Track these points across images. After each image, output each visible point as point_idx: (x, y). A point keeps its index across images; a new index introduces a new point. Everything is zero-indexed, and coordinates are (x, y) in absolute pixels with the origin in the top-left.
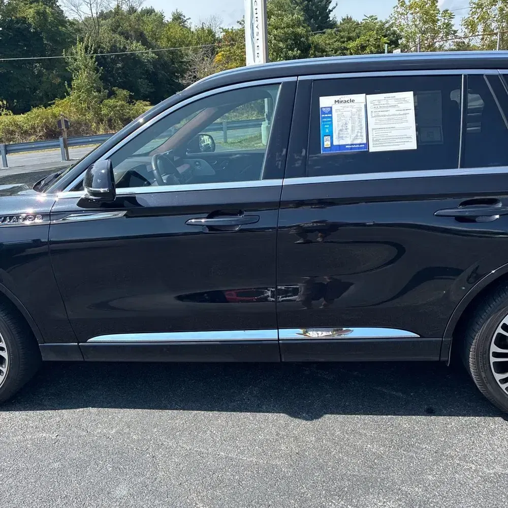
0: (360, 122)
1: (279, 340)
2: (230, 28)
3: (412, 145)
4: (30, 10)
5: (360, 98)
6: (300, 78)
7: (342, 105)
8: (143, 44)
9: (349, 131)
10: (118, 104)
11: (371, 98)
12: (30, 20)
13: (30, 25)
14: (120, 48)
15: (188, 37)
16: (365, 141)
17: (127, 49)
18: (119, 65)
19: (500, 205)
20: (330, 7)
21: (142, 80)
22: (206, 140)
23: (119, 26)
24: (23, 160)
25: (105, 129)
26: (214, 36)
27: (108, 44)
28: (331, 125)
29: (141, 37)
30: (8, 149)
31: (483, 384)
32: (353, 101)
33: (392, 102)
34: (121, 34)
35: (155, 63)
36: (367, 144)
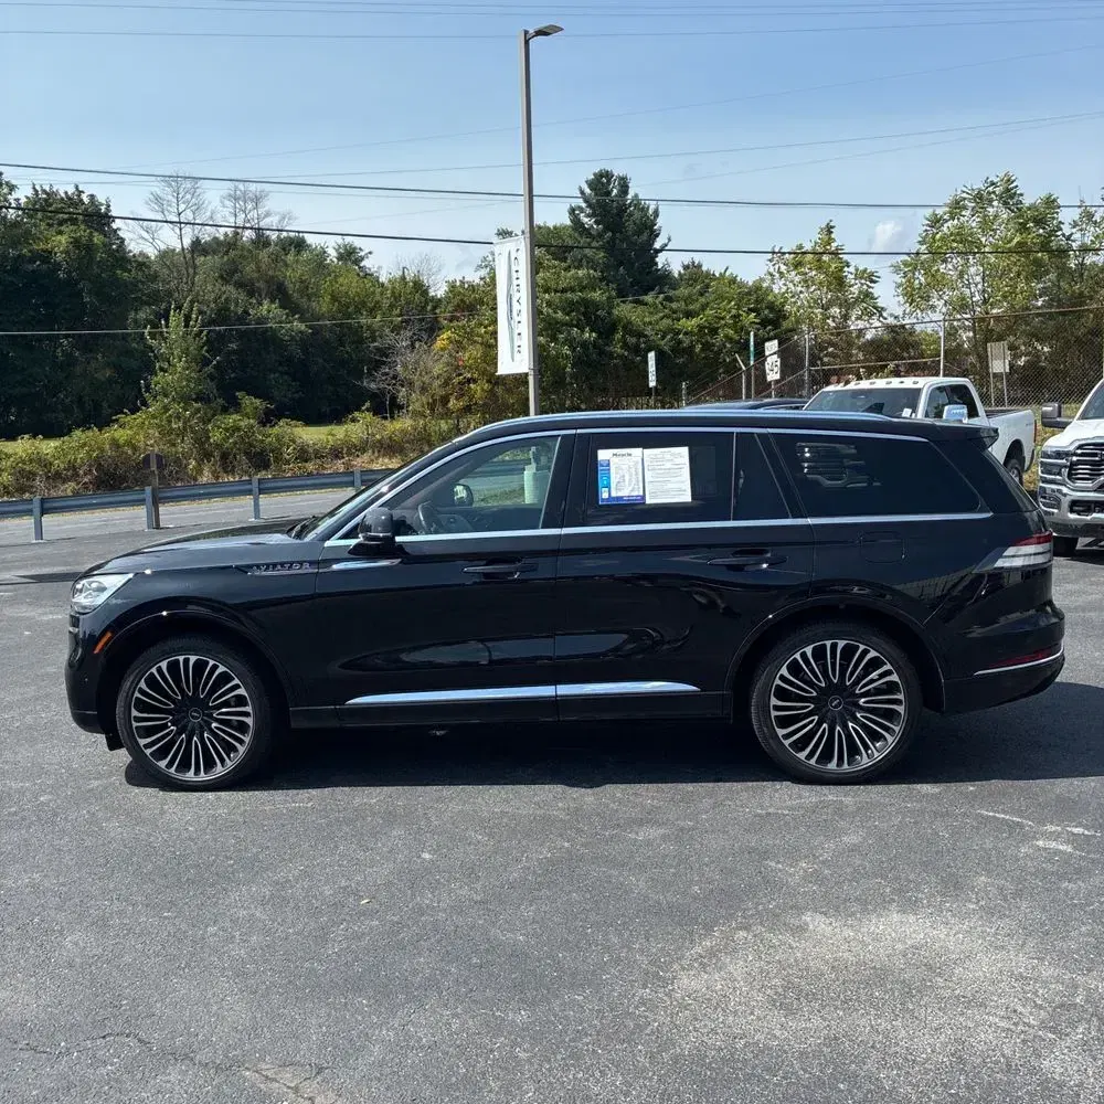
0: (637, 474)
1: (557, 696)
2: (459, 278)
3: (687, 497)
4: (59, 237)
5: (637, 452)
6: (579, 431)
7: (620, 458)
8: (282, 306)
9: (627, 483)
10: (242, 424)
11: (649, 452)
12: (59, 257)
13: (58, 266)
14: (236, 313)
15: (373, 293)
16: (641, 493)
17: (250, 315)
18: (233, 346)
19: (769, 555)
20: (657, 245)
21: (277, 375)
22: (460, 491)
23: (236, 271)
24: (57, 528)
25: (213, 473)
26: (425, 292)
27: (213, 305)
28: (609, 478)
29: (279, 292)
30: (47, 505)
31: (765, 738)
32: (630, 455)
33: (668, 457)
34: (239, 285)
35: (305, 342)
36: (643, 497)
